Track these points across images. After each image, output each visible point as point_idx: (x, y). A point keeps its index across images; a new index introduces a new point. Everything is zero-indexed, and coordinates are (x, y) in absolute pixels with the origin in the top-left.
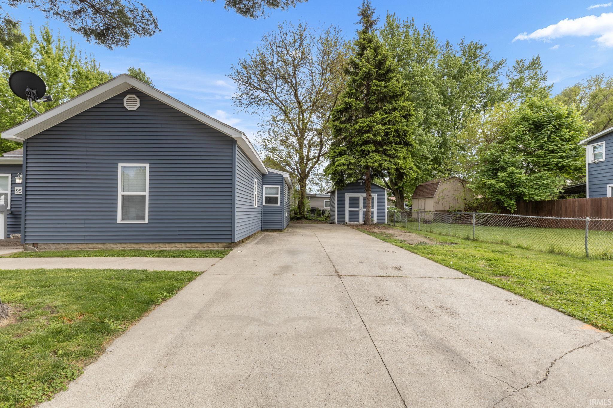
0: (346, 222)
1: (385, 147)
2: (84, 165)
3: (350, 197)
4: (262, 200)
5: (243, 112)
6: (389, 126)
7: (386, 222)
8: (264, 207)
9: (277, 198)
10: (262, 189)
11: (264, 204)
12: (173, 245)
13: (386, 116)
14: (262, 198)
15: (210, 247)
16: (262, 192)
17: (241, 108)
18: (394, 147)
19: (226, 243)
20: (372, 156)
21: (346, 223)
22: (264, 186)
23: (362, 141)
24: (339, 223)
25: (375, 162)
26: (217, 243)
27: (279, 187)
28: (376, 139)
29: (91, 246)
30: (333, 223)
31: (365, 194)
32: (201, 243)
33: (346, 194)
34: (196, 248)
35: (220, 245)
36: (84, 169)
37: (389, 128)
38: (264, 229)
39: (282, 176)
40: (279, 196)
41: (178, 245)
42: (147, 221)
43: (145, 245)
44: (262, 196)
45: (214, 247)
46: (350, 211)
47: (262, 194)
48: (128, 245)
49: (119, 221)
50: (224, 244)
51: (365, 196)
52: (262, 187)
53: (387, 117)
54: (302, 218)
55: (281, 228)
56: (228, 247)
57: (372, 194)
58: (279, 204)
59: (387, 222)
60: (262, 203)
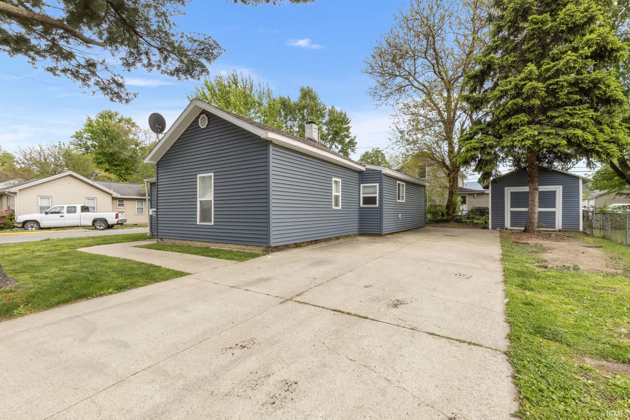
0: (506, 226)
1: (549, 114)
2: (181, 178)
3: (512, 193)
4: (359, 201)
5: (384, 105)
6: (556, 80)
7: (581, 229)
8: (362, 208)
9: (376, 197)
10: (359, 189)
11: (361, 205)
12: (228, 246)
13: (552, 64)
14: (359, 199)
15: (253, 250)
16: (359, 191)
17: (382, 102)
18: (568, 111)
19: (265, 247)
20: (522, 130)
21: (506, 229)
22: (362, 185)
23: (506, 112)
24: (494, 228)
25: (527, 138)
26: (258, 246)
27: (377, 185)
28: (530, 104)
29: (185, 242)
30: (486, 228)
31: (528, 187)
32: (247, 245)
33: (506, 188)
34: (244, 249)
35: (260, 248)
36: (181, 181)
37: (557, 82)
38: (362, 234)
39: (381, 173)
40: (377, 195)
41: (232, 246)
42: (212, 223)
43: (213, 244)
44: (359, 196)
45: (255, 250)
46: (512, 212)
47: (359, 194)
48: (203, 243)
49: (198, 223)
50: (263, 248)
51: (528, 190)
52: (360, 186)
53: (554, 66)
54: (451, 220)
55: (379, 233)
56: (266, 251)
57: (539, 187)
58: (377, 205)
59: (584, 229)
60: (359, 204)
